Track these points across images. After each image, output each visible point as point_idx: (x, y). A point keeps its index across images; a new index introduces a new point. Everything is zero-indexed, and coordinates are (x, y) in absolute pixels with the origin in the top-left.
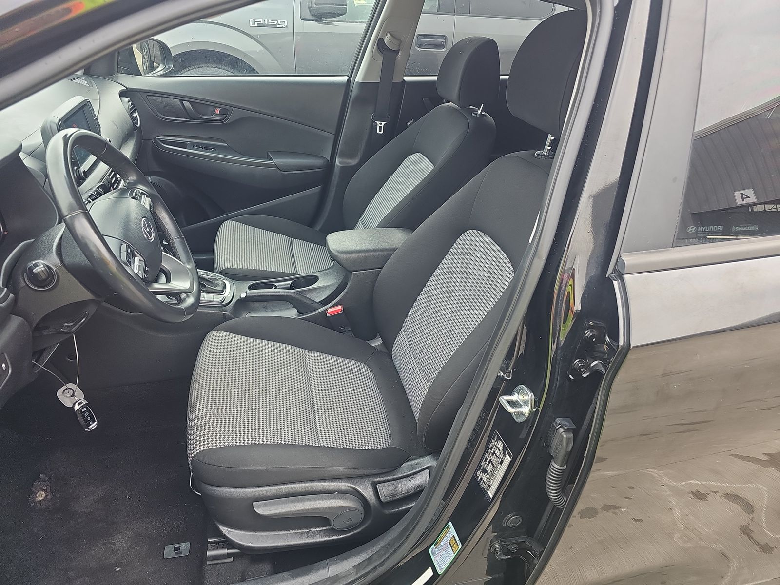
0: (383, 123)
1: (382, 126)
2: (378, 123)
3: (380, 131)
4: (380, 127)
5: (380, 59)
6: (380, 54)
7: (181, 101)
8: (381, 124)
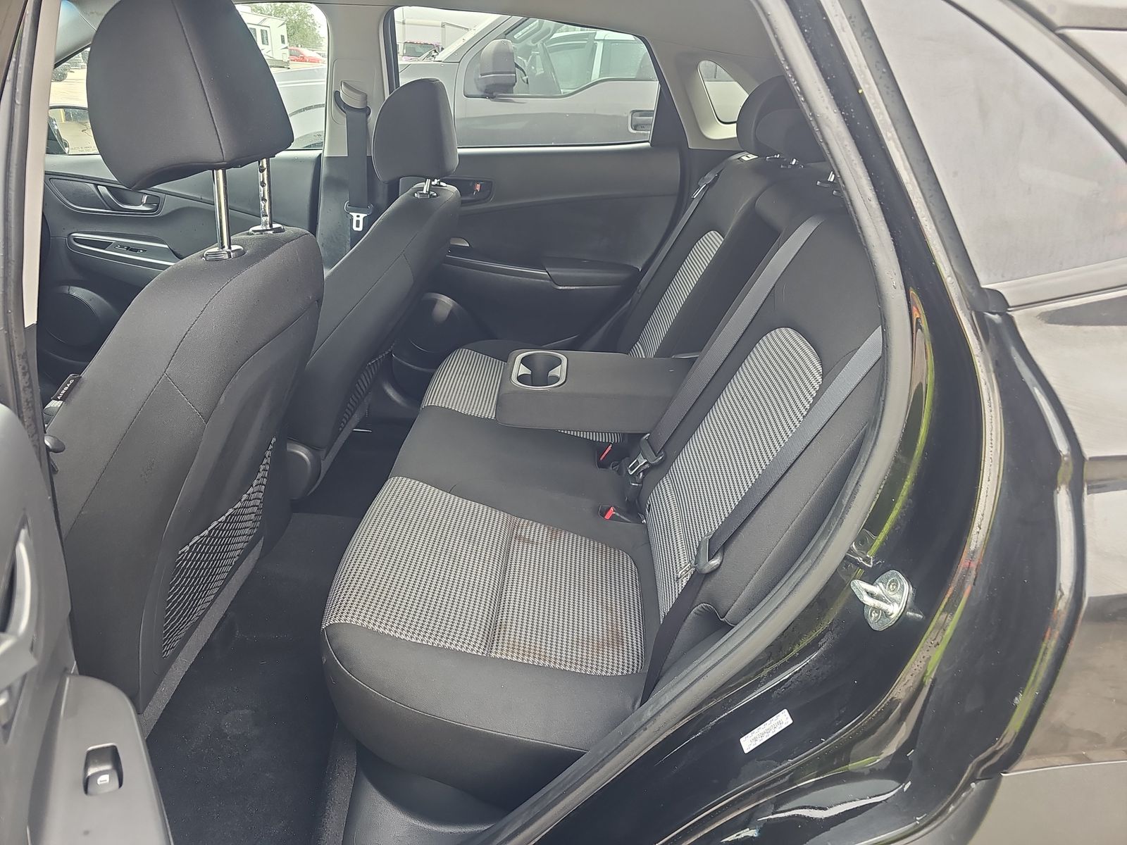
0: (362, 216)
1: (361, 219)
2: (354, 215)
3: (358, 226)
4: (358, 222)
5: (343, 119)
6: (342, 114)
7: (96, 185)
8: (358, 216)
